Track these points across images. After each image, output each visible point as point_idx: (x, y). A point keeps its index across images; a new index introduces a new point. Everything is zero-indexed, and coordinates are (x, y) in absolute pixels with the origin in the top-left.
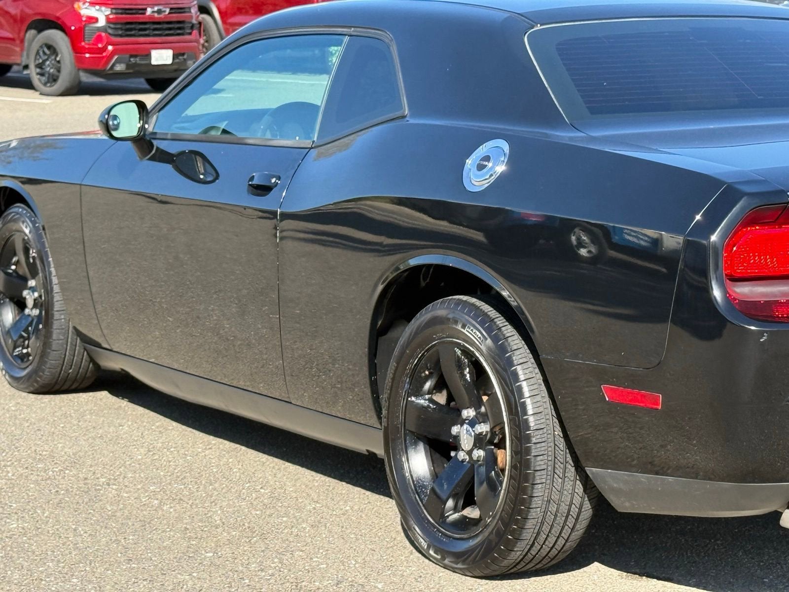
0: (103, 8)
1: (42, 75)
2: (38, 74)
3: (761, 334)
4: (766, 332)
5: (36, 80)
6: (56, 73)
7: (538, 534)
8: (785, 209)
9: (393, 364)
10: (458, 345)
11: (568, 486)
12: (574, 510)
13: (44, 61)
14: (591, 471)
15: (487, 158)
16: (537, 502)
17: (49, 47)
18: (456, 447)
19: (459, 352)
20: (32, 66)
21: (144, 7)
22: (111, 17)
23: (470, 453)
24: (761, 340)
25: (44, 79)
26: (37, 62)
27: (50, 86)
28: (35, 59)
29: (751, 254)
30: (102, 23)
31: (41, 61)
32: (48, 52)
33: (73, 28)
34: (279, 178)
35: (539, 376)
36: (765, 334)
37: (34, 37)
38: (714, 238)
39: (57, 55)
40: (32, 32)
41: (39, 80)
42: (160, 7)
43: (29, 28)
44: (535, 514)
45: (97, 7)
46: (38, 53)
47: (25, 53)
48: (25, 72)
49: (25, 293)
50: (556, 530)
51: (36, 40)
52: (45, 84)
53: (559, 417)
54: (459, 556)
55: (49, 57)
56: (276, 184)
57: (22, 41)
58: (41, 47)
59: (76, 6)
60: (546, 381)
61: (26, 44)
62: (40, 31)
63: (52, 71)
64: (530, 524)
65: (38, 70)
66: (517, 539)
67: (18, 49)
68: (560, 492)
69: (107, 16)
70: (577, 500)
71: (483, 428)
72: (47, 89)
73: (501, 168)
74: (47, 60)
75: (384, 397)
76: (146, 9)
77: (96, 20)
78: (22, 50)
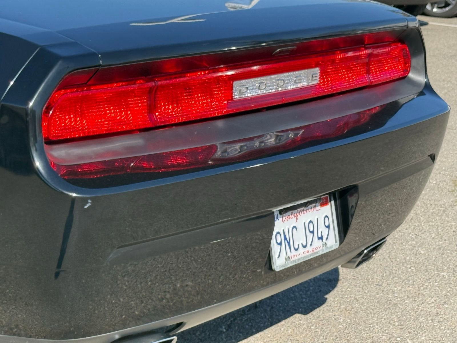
3: (84, 201)
4: (91, 198)
8: (96, 72)
24: (86, 207)
29: (67, 117)
36: (89, 201)
38: (31, 104)
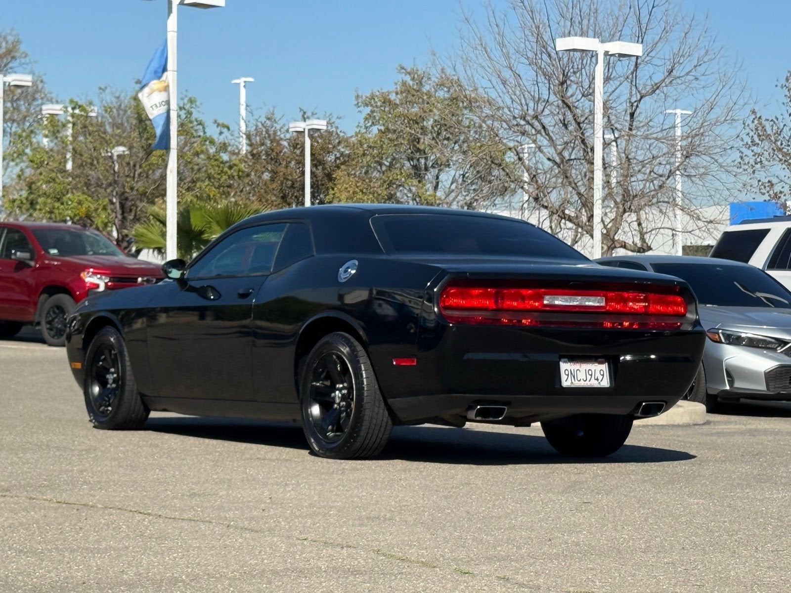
0: (104, 277)
1: (51, 329)
2: (48, 329)
3: (453, 327)
5: (46, 335)
6: (63, 328)
7: (368, 433)
9: (305, 368)
10: (334, 354)
11: (381, 411)
12: (384, 424)
13: (53, 320)
14: (390, 401)
15: (348, 268)
16: (366, 418)
17: (58, 307)
18: (334, 402)
19: (334, 357)
20: (43, 323)
21: (136, 277)
22: (110, 284)
23: (339, 404)
25: (52, 333)
26: (48, 320)
27: (58, 338)
28: (46, 317)
30: (102, 288)
31: (50, 319)
32: (57, 311)
33: (78, 293)
34: (253, 290)
35: (369, 362)
36: (455, 328)
37: (46, 300)
38: (435, 290)
39: (64, 314)
40: (44, 297)
41: (49, 334)
42: (149, 277)
43: (42, 293)
44: (366, 423)
45: (99, 276)
46: (48, 312)
47: (38, 313)
48: (37, 328)
49: (108, 376)
50: (376, 432)
51: (48, 302)
52: (53, 337)
53: (377, 380)
54: (331, 450)
55: (57, 315)
56: (251, 293)
57: (36, 304)
58: (52, 307)
59: (82, 275)
60: (372, 364)
61: (39, 305)
62: (51, 295)
63: (60, 326)
64: (364, 428)
65: (48, 326)
66: (358, 436)
67: (32, 310)
68: (377, 414)
69: (106, 284)
70: (385, 420)
71: (345, 392)
72: (55, 341)
73: (353, 272)
74: (56, 318)
75: (301, 384)
76: (137, 279)
77: (98, 286)
78: (36, 309)
